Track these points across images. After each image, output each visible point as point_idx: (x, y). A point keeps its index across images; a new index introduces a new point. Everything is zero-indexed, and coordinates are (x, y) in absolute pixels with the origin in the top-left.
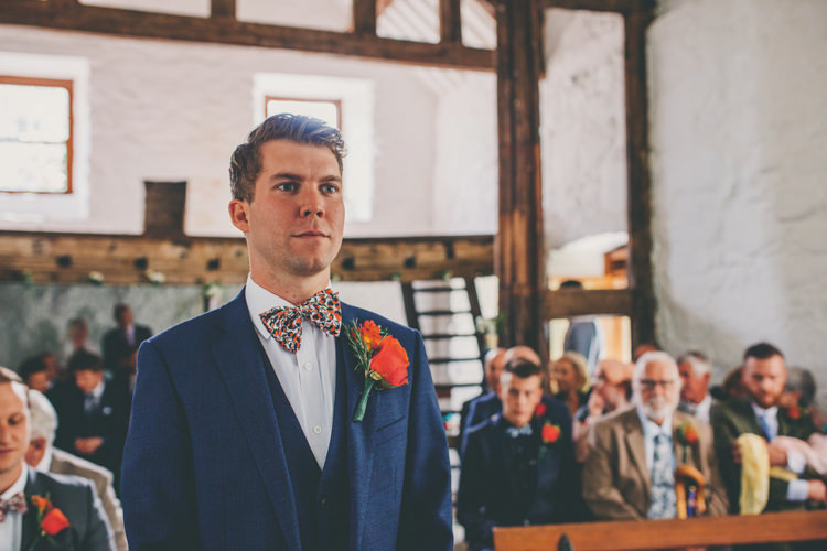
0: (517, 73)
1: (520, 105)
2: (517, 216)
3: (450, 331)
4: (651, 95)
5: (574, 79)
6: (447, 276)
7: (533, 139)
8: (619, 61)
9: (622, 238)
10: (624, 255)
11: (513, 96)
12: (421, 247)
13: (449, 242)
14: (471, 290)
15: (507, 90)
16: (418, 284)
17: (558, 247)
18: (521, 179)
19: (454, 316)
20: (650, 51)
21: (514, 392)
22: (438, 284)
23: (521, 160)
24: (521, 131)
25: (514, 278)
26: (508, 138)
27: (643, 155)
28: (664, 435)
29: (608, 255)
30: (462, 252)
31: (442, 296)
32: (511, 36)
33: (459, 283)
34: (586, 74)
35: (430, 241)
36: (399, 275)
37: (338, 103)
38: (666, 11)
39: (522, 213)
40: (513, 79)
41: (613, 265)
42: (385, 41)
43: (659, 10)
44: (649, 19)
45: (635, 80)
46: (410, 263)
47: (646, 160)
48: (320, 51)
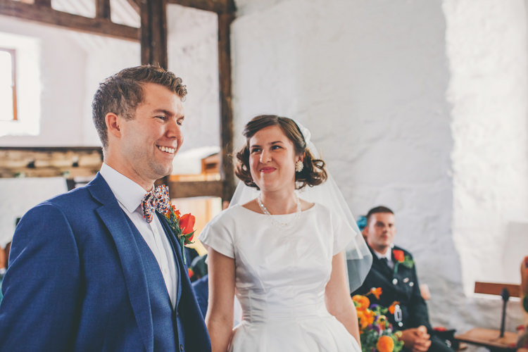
0: (154, 44)
4: (233, 64)
5: (184, 50)
8: (214, 42)
9: (217, 149)
10: (218, 159)
11: (151, 58)
12: (83, 154)
16: (78, 179)
20: (233, 37)
27: (228, 100)
29: (203, 160)
32: (150, 19)
34: (192, 48)
35: (88, 150)
36: (68, 172)
37: (13, 52)
38: (242, 15)
40: (151, 47)
41: (208, 167)
42: (58, 13)
43: (238, 13)
44: (233, 18)
45: (224, 54)
46: (76, 165)
47: (230, 103)
48: (9, 15)
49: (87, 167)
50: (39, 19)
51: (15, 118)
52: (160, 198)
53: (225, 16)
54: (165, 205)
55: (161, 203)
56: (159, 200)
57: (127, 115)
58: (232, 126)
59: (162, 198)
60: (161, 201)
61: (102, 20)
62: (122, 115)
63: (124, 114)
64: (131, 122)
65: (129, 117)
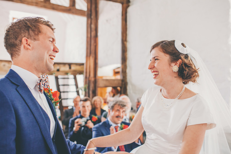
1: (93, 26)
2: (91, 58)
3: (68, 90)
4: (128, 27)
5: (107, 21)
6: (69, 74)
7: (96, 36)
8: (120, 17)
9: (119, 65)
10: (120, 70)
11: (91, 24)
12: (62, 65)
13: (70, 65)
14: (75, 78)
15: (89, 22)
16: (59, 77)
17: (101, 67)
18: (93, 47)
19: (69, 86)
20: (128, 15)
21: (84, 107)
22: (66, 76)
23: (93, 42)
24: (93, 33)
25: (90, 75)
26: (89, 36)
27: (125, 43)
28: (127, 118)
29: (114, 70)
30: (74, 68)
31: (66, 80)
32: (91, 6)
33: (71, 76)
35: (64, 64)
36: (55, 74)
38: (133, 4)
39: (93, 57)
40: (91, 18)
41: (116, 73)
42: (53, 4)
43: (130, 4)
44: (128, 6)
45: (124, 22)
46: (58, 70)
47: (126, 44)
48: (33, 5)
49: (62, 72)
50: (45, 7)
52: (45, 80)
53: (125, 5)
54: (47, 84)
55: (46, 83)
56: (45, 81)
57: (34, 38)
58: (126, 55)
59: (46, 81)
60: (46, 82)
61: (72, 8)
63: (32, 38)
65: (35, 39)
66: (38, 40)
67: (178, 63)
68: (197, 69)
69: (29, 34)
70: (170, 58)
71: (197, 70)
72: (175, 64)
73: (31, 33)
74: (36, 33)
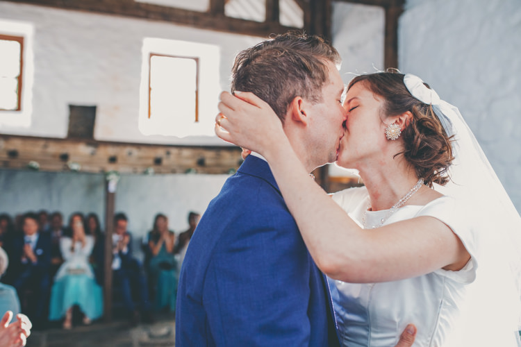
8: (380, 37)
20: (401, 32)
32: (313, 18)
34: (359, 46)
37: (197, 60)
38: (412, 7)
42: (231, 19)
43: (407, 7)
44: (400, 11)
51: (197, 120)
53: (393, 10)
57: (313, 97)
61: (271, 23)
62: (307, 97)
63: (310, 95)
64: (319, 105)
65: (314, 99)
66: (321, 100)
67: (403, 119)
68: (449, 136)
69: (304, 86)
70: (385, 105)
71: (450, 140)
72: (394, 121)
73: (308, 84)
74: (317, 82)
